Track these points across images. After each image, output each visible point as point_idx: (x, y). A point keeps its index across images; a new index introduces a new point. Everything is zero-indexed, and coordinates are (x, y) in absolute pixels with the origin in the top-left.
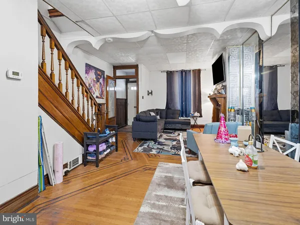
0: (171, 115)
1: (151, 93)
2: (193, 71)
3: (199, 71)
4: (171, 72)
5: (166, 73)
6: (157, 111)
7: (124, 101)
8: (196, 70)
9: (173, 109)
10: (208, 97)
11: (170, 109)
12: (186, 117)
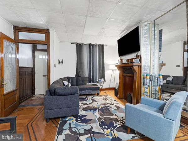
0: (82, 82)
1: (62, 62)
2: (98, 45)
3: (103, 46)
4: (80, 44)
5: (75, 45)
6: (69, 79)
7: (30, 70)
8: (100, 45)
9: (82, 76)
10: (116, 66)
11: (80, 77)
12: (93, 82)
